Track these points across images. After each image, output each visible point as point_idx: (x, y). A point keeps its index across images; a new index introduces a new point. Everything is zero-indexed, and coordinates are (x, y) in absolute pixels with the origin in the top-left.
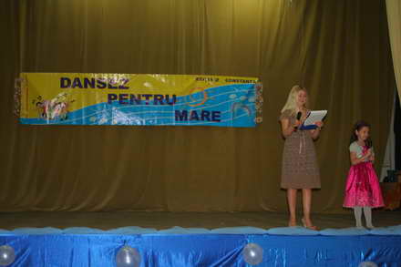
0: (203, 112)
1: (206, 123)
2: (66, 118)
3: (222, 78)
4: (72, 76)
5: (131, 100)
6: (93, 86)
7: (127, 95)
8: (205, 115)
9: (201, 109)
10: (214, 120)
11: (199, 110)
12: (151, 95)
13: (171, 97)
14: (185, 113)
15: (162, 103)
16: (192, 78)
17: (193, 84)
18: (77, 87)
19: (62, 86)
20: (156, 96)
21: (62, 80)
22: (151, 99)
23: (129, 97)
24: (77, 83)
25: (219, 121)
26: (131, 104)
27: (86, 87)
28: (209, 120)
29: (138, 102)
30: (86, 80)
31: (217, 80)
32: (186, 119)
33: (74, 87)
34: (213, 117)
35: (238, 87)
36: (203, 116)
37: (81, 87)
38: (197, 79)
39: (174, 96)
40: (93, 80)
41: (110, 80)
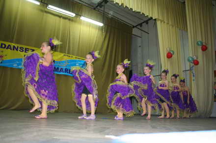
0: (66, 69)
1: (66, 74)
2: (1, 63)
3: (74, 57)
4: (7, 44)
6: (17, 50)
9: (65, 68)
10: (69, 73)
11: (64, 68)
14: (58, 68)
16: (62, 55)
17: (62, 57)
18: (9, 49)
19: (2, 47)
21: (2, 44)
24: (9, 47)
27: (14, 50)
30: (14, 47)
31: (72, 57)
32: (58, 71)
33: (7, 48)
35: (80, 61)
36: (65, 71)
37: (11, 49)
38: (64, 55)
39: (54, 60)
40: (18, 47)
41: (26, 49)
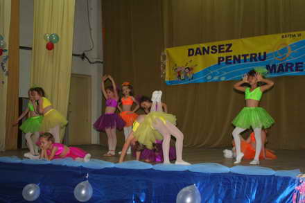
0: (287, 64)
1: (290, 73)
2: (192, 78)
3: (304, 33)
4: (195, 47)
5: (234, 60)
6: (208, 52)
7: (231, 57)
8: (289, 66)
10: (297, 70)
11: (285, 62)
12: (248, 55)
13: (262, 54)
15: (256, 60)
16: (279, 36)
18: (198, 55)
19: (189, 55)
20: (251, 55)
21: (189, 50)
22: (248, 58)
23: (232, 59)
24: (198, 52)
25: (302, 70)
26: (234, 63)
27: (204, 54)
28: (292, 70)
29: (239, 61)
30: (204, 48)
32: (275, 72)
33: (196, 55)
34: (297, 67)
36: (287, 67)
37: (201, 54)
38: (283, 37)
39: (265, 53)
40: (208, 48)
41: (220, 46)
